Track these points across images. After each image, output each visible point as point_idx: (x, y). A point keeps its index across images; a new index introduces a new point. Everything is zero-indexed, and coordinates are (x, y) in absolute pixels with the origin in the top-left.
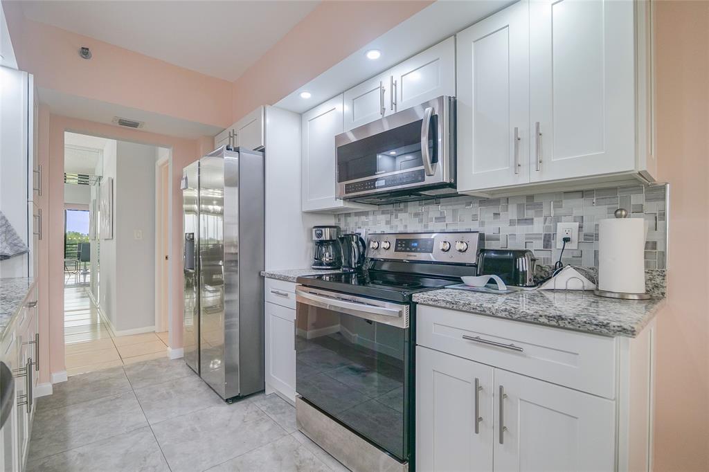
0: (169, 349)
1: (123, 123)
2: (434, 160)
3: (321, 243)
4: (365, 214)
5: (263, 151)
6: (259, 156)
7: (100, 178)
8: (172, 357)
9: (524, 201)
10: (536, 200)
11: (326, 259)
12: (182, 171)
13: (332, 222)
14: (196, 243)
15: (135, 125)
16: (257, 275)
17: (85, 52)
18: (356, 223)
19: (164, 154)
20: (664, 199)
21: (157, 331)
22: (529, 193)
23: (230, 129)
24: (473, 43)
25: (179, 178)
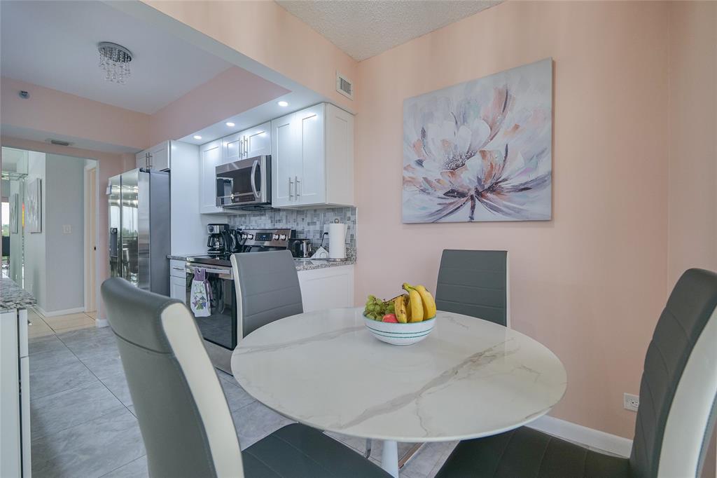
0: (97, 320)
1: (54, 142)
2: (258, 189)
3: (214, 236)
4: (244, 216)
5: (169, 171)
6: (166, 175)
7: (24, 176)
8: (100, 326)
9: (313, 212)
10: (318, 212)
11: (217, 246)
12: (108, 181)
13: (225, 221)
14: (119, 236)
15: (66, 144)
16: (165, 258)
17: (24, 94)
18: (240, 222)
19: (92, 164)
20: (355, 214)
21: (86, 311)
22: (315, 208)
23: (146, 152)
24: (277, 129)
25: (105, 186)
